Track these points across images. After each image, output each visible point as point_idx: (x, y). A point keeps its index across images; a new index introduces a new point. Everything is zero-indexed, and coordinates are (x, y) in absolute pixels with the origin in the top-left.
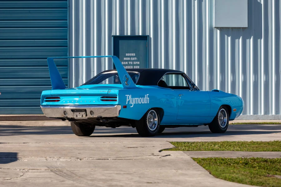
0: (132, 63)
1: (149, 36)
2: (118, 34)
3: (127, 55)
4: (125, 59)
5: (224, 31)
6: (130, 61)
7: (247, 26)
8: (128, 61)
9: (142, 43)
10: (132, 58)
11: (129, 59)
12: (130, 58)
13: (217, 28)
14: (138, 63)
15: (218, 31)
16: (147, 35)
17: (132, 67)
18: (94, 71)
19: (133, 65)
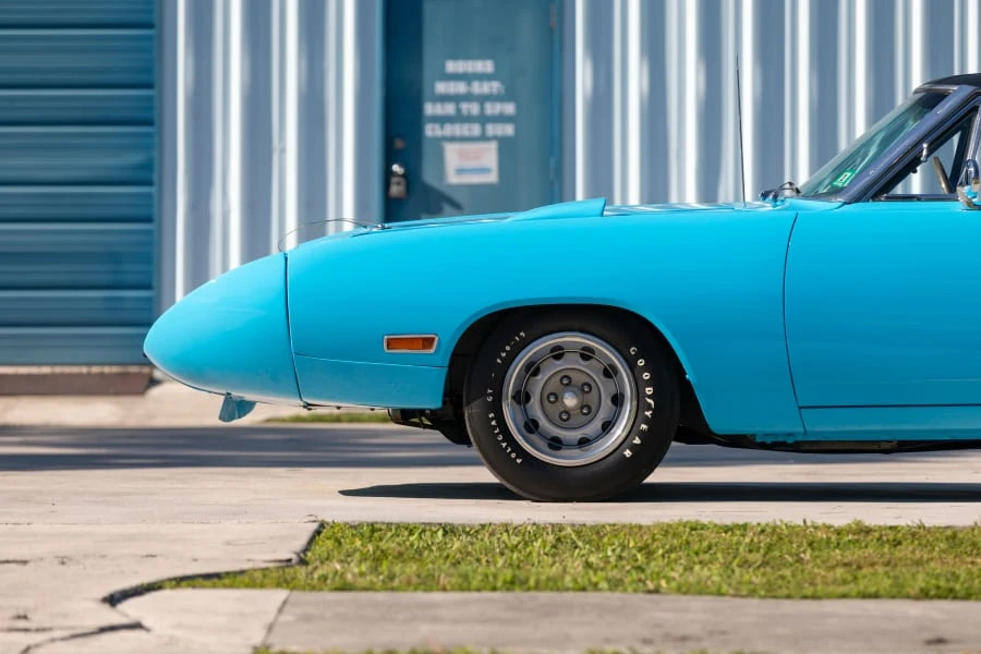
0: (474, 109)
4: (441, 87)
6: (468, 97)
8: (456, 99)
9: (526, 7)
10: (476, 84)
11: (461, 88)
12: (469, 84)
14: (509, 108)
17: (476, 130)
18: (283, 151)
19: (484, 120)
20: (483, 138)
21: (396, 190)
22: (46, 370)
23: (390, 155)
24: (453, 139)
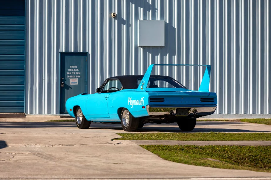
0: (74, 73)
1: (88, 52)
2: (64, 51)
3: (71, 67)
4: (69, 70)
5: (147, 49)
6: (73, 71)
7: (164, 46)
8: (71, 72)
9: (82, 58)
10: (74, 70)
11: (72, 70)
13: (141, 47)
14: (80, 73)
15: (142, 49)
16: (86, 51)
17: (75, 77)
18: (45, 80)
19: (76, 75)
20: (76, 78)
21: (62, 86)
22: (8, 113)
23: (61, 80)
24: (71, 78)
